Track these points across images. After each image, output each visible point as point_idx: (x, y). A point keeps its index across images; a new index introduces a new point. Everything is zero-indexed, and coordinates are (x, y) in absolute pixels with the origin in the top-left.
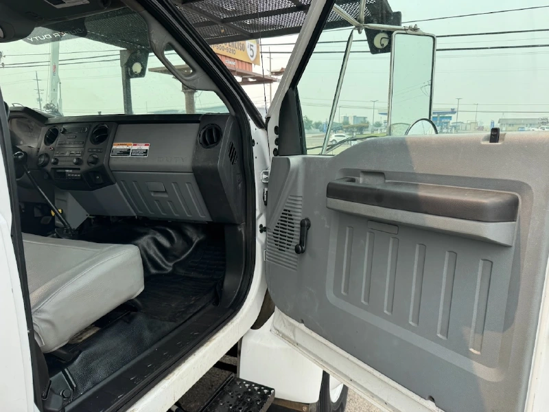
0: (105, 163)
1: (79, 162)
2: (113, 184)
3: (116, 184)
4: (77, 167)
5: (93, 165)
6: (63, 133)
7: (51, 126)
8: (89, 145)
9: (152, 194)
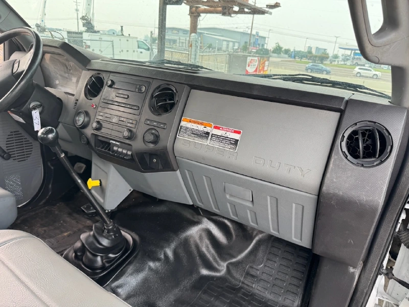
0: (169, 145)
1: (132, 136)
2: (174, 170)
3: (178, 172)
4: (127, 141)
5: (151, 146)
6: (110, 86)
7: (94, 73)
8: (147, 113)
9: (228, 196)
